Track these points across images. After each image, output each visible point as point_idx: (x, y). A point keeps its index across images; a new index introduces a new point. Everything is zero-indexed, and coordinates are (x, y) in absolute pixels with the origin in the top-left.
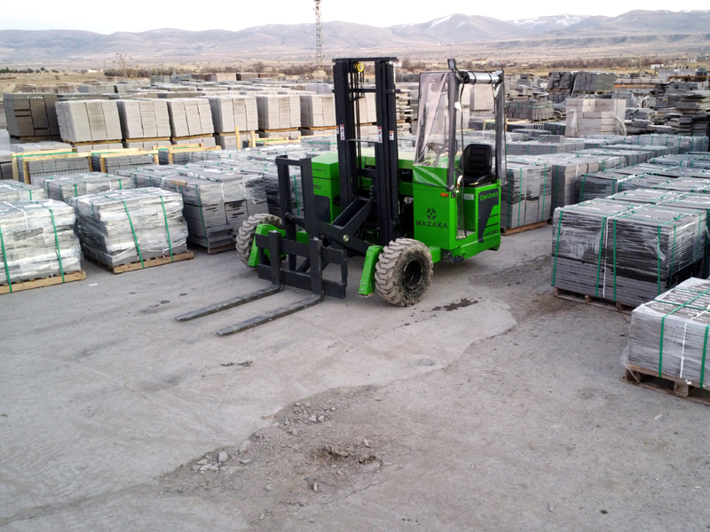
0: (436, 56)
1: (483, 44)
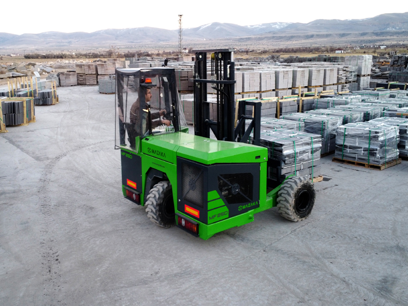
0: (204, 46)
1: (230, 39)
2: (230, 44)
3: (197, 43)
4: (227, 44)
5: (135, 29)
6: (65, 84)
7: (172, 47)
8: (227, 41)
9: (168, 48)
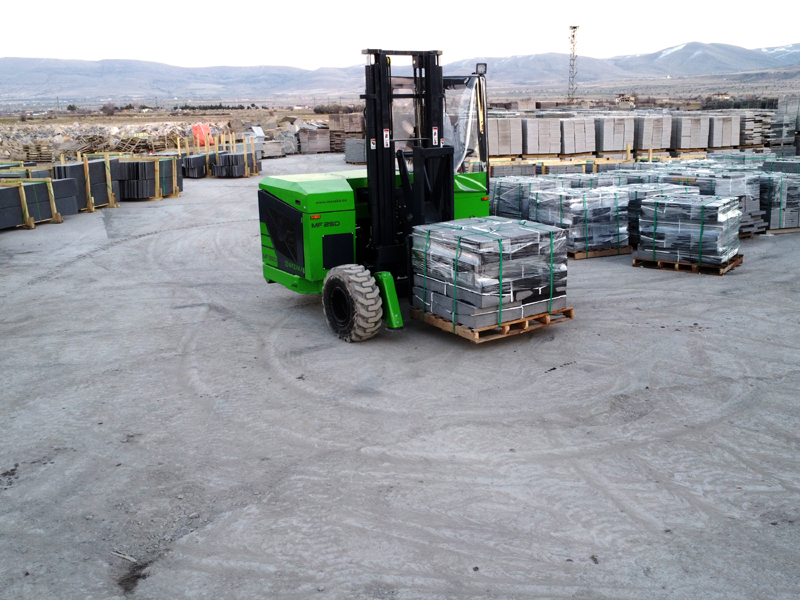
0: (666, 91)
1: (722, 77)
2: (721, 86)
3: (652, 84)
4: (714, 86)
5: (529, 57)
6: (307, 150)
7: (600, 93)
8: (715, 81)
9: (591, 94)
